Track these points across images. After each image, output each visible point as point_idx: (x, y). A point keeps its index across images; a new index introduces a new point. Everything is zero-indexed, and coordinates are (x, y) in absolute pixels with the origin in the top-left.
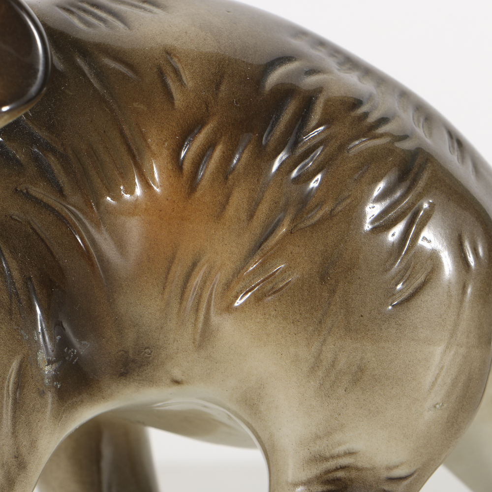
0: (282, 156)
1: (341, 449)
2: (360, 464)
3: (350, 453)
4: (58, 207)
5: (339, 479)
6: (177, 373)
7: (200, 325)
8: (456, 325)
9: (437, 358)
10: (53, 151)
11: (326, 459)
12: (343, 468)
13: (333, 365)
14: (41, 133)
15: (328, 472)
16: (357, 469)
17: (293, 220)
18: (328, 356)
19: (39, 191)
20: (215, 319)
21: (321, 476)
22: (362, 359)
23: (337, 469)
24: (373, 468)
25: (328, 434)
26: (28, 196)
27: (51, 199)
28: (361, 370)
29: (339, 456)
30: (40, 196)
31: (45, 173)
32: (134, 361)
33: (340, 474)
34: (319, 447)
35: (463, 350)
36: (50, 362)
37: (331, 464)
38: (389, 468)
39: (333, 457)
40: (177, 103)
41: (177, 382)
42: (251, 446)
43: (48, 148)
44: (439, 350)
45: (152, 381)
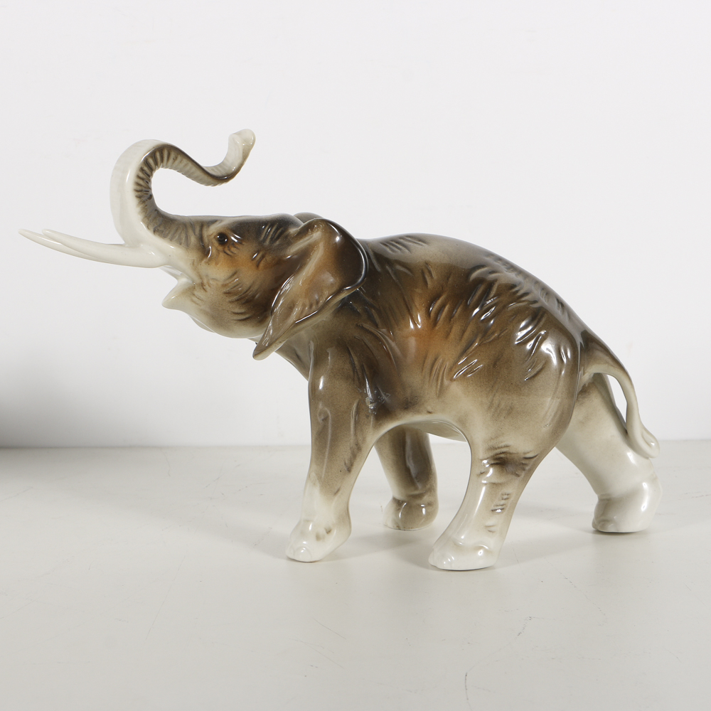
0: (477, 310)
1: (503, 444)
2: (511, 451)
3: (507, 446)
4: (376, 333)
5: (501, 458)
6: (429, 408)
7: (439, 387)
8: (557, 388)
9: (548, 404)
10: (374, 308)
11: (496, 449)
12: (503, 453)
13: (499, 406)
14: (369, 300)
15: (497, 454)
16: (510, 453)
17: (480, 340)
18: (496, 402)
19: (367, 326)
20: (446, 382)
21: (493, 456)
22: (512, 403)
23: (501, 453)
24: (518, 453)
25: (497, 437)
26: (362, 328)
27: (373, 329)
28: (512, 408)
29: (501, 447)
30: (368, 328)
31: (370, 318)
32: (410, 403)
33: (502, 456)
34: (492, 443)
35: (559, 400)
36: (371, 403)
37: (498, 451)
38: (525, 453)
39: (499, 448)
40: (429, 286)
41: (430, 413)
42: (463, 440)
43: (372, 306)
44: (549, 399)
45: (418, 412)
